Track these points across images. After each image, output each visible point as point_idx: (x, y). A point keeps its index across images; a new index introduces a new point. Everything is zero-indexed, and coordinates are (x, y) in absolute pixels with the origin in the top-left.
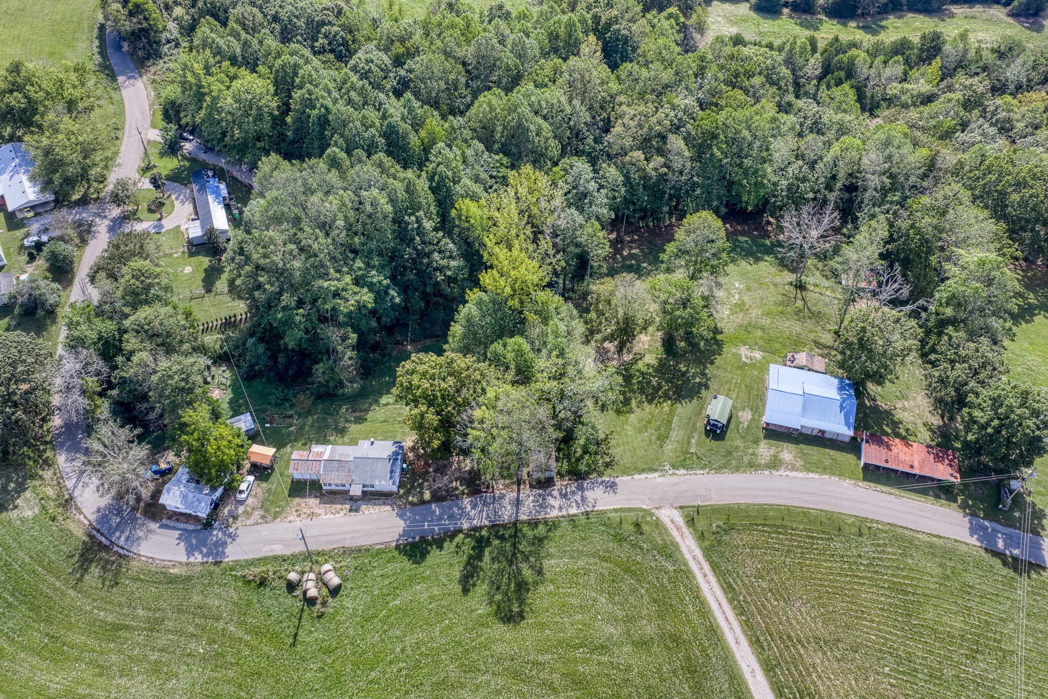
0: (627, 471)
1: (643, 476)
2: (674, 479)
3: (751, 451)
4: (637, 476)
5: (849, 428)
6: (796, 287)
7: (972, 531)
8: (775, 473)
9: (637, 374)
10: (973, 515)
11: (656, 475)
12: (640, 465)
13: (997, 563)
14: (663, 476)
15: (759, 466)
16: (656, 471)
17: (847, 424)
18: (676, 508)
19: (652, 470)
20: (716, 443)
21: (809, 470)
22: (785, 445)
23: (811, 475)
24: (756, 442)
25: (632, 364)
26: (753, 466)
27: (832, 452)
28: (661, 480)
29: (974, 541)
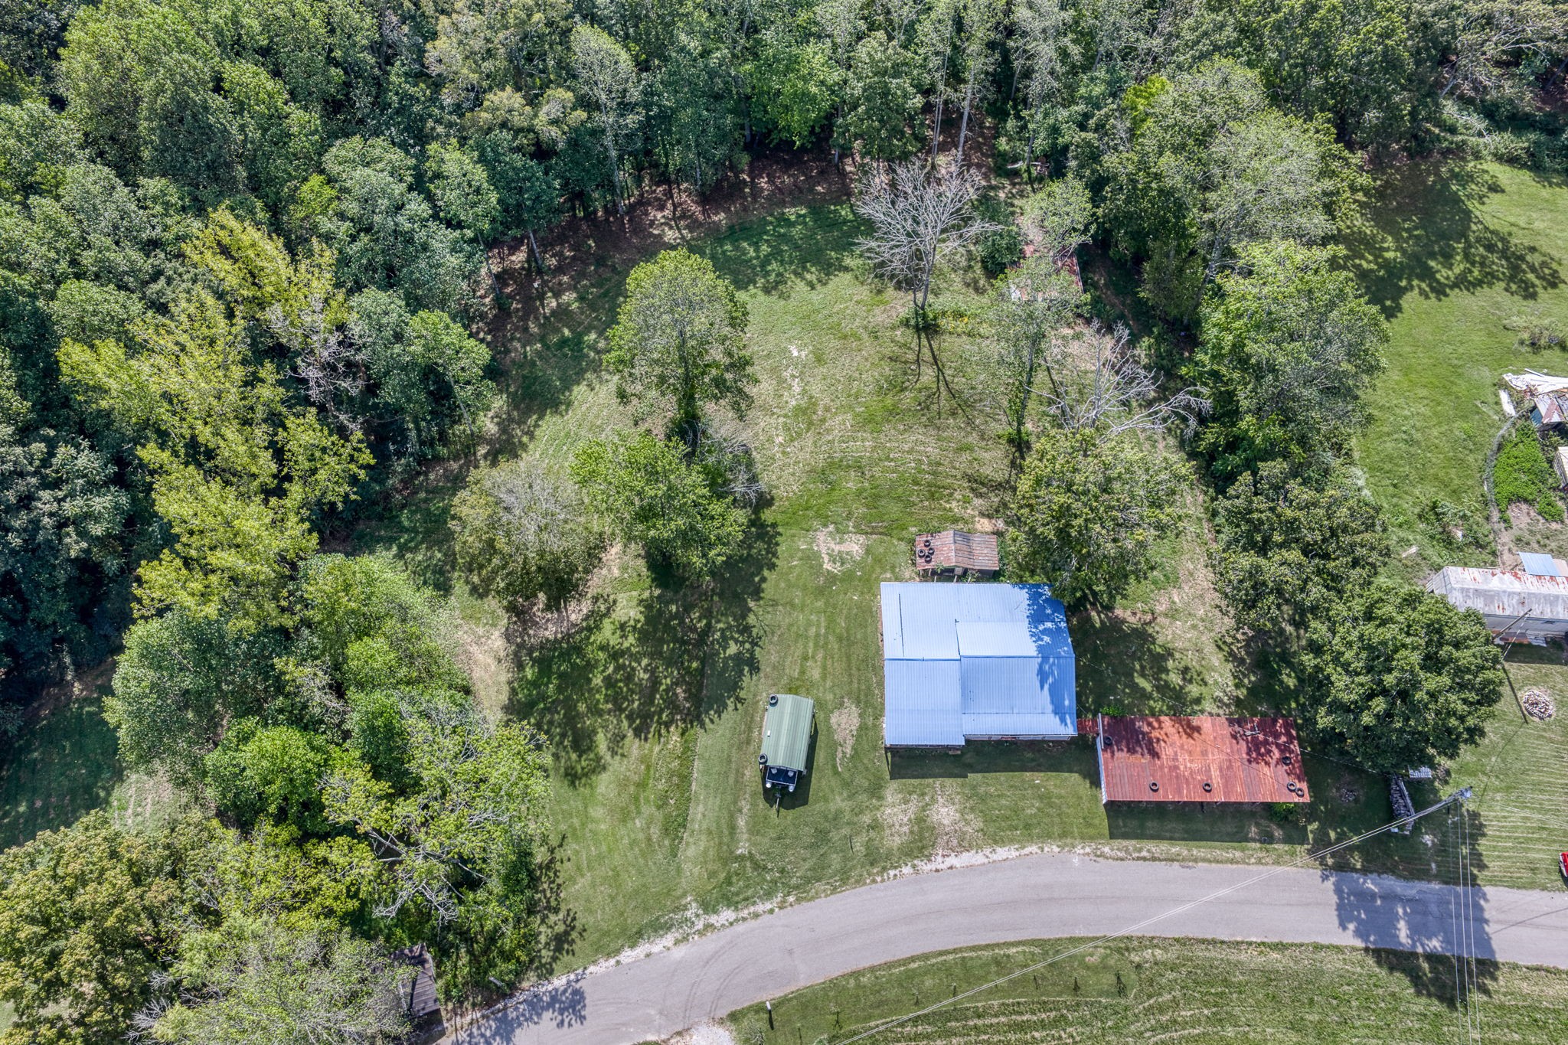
0: (606, 948)
1: (640, 951)
2: (709, 944)
3: (867, 819)
4: (628, 956)
5: (1063, 720)
6: (918, 329)
7: (1344, 916)
8: (925, 867)
9: (601, 655)
10: (1342, 867)
11: (669, 939)
12: (634, 920)
13: (1400, 984)
14: (685, 939)
15: (888, 856)
16: (668, 927)
17: (1058, 711)
18: (721, 1021)
19: (659, 928)
20: (790, 815)
21: (997, 841)
22: (938, 782)
23: (1002, 853)
24: (875, 791)
25: (589, 629)
26: (878, 860)
27: (1038, 778)
28: (680, 952)
29: (1348, 938)
